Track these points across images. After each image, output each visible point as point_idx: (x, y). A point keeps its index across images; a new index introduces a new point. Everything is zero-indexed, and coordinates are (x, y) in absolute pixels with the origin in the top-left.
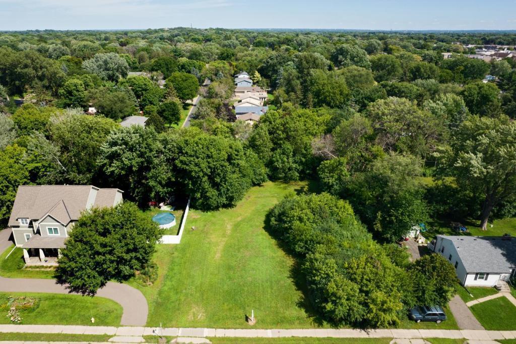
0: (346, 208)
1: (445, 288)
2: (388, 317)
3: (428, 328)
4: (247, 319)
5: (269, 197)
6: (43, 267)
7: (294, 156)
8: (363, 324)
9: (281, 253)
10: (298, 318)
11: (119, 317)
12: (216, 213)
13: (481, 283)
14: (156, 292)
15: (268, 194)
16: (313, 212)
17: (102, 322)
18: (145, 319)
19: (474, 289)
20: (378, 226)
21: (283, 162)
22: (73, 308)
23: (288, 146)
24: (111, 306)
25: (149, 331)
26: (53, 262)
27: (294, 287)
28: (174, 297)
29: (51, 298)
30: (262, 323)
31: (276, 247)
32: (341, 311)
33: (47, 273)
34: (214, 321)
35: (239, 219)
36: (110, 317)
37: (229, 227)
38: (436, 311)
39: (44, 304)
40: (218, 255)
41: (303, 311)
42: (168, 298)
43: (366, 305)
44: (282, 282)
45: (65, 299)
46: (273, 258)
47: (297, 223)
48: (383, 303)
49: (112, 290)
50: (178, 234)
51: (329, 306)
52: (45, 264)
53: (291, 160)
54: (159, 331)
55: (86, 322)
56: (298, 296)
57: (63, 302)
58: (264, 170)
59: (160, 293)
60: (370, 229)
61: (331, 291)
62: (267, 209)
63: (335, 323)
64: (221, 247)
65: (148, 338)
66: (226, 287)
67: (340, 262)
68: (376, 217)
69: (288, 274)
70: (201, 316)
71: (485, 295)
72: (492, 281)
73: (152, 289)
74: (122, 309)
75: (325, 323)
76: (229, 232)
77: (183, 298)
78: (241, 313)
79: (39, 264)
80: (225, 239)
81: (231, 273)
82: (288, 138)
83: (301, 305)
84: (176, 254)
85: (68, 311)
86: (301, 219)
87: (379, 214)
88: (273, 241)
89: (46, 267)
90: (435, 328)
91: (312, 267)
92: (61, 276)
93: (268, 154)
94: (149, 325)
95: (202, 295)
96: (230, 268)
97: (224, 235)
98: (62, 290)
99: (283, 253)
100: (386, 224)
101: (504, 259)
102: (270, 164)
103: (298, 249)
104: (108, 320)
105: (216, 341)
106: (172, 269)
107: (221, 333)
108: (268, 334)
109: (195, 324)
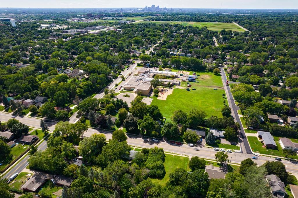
10: (167, 155)
25: (188, 157)
31: (165, 167)
34: (179, 157)
42: (186, 161)
44: (167, 160)
46: (166, 165)
56: (165, 158)
66: (177, 161)
69: (165, 161)
70: (181, 158)
77: (184, 161)
78: (175, 157)
83: (165, 156)
95: (181, 161)
105: (179, 155)
106: (186, 166)
107: (178, 155)
108: (171, 154)
109: (182, 157)
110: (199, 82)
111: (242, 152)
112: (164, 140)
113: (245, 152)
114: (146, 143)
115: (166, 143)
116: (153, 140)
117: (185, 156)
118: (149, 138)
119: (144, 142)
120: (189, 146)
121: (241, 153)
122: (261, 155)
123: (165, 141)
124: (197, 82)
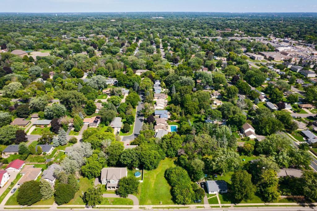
0: (185, 172)
1: (202, 196)
2: (188, 203)
3: (197, 204)
4: (160, 203)
5: (166, 164)
6: (111, 191)
7: (173, 151)
8: (184, 204)
9: (168, 185)
10: (171, 202)
11: (133, 203)
12: (152, 171)
13: (212, 193)
14: (140, 196)
15: (166, 163)
16: (176, 175)
17: (130, 204)
18: (139, 204)
19: (211, 194)
20: (192, 178)
21: (170, 153)
22: (122, 201)
23: (172, 149)
24: (131, 201)
25: (140, 206)
26: (114, 189)
27: (170, 195)
28: (144, 198)
29: (117, 199)
30: (163, 204)
31: (167, 183)
32: (179, 202)
33: (113, 192)
34: (153, 204)
35: (158, 173)
36: (131, 203)
37: (155, 176)
38: (200, 201)
39: (116, 200)
40: (153, 186)
41: (172, 201)
42: (142, 198)
43: (184, 201)
44: (168, 194)
45: (119, 199)
46: (166, 186)
47: (172, 178)
48: (187, 200)
49: (130, 197)
50: (142, 180)
51: (177, 201)
52: (112, 190)
53: (172, 152)
54: (142, 206)
55: (126, 204)
56: (171, 197)
57: (119, 200)
58: (165, 155)
59: (141, 197)
60: (191, 178)
61: (177, 198)
62: (165, 169)
63: (178, 204)
64: (153, 183)
65: (140, 208)
66: (155, 195)
67: (180, 190)
68: (192, 176)
69: (169, 191)
70: (150, 202)
71: (212, 196)
72: (215, 193)
73: (139, 196)
74: (133, 201)
75: (176, 204)
76: (155, 178)
77: (146, 198)
78: (159, 201)
79: (110, 190)
80: (154, 181)
81: (156, 191)
82: (172, 146)
83: (172, 199)
84: (142, 186)
85: (121, 202)
86: (173, 177)
87: (193, 175)
88: (166, 181)
89: (112, 191)
90: (199, 204)
91: (174, 191)
92: (117, 192)
93: (166, 150)
94: (140, 205)
95: (150, 197)
96: (156, 190)
97: (154, 179)
98: (118, 196)
99: (169, 185)
100: (194, 177)
101: (218, 187)
102: (166, 153)
103: (172, 185)
104: (131, 204)
105: (154, 208)
106: (142, 190)
107: (155, 206)
108: (165, 206)
109: (149, 204)
117: (144, 207)
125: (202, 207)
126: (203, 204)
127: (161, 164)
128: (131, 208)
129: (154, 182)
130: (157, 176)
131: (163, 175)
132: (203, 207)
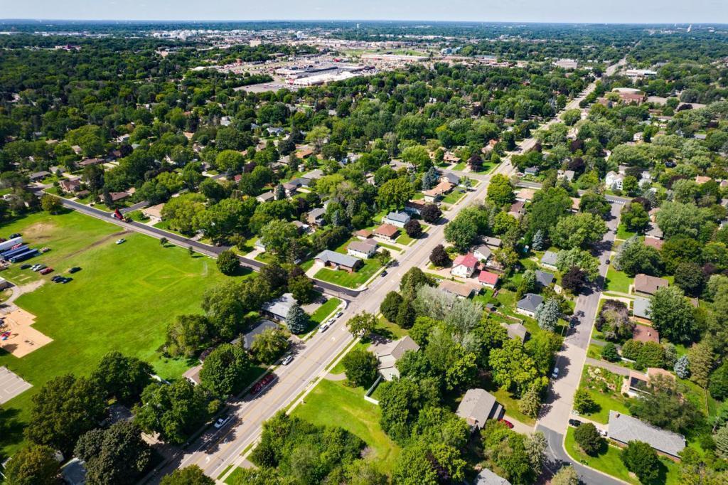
4: (305, 403)
11: (334, 373)
18: (327, 379)
28: (331, 388)
30: (300, 405)
34: (311, 395)
35: (371, 429)
37: (366, 422)
40: (345, 409)
42: (332, 386)
54: (319, 381)
64: (351, 412)
65: (318, 378)
70: (316, 392)
73: (340, 384)
76: (361, 420)
77: (328, 390)
78: (309, 403)
80: (356, 416)
81: (331, 408)
94: (324, 380)
96: (334, 408)
97: (359, 417)
104: (335, 371)
105: (304, 392)
108: (295, 406)
109: (314, 390)
110: (49, 250)
111: (348, 302)
112: (235, 404)
113: (350, 298)
114: (216, 449)
115: (248, 403)
116: (220, 427)
117: (314, 382)
118: (202, 434)
119: (210, 453)
120: (287, 364)
121: (350, 304)
122: (367, 285)
123: (240, 403)
124: (45, 252)
125: (245, 451)
126: (248, 458)
127: (393, 448)
128: (327, 369)
129: (353, 413)
130: (365, 426)
131: (360, 434)
132: (243, 454)
